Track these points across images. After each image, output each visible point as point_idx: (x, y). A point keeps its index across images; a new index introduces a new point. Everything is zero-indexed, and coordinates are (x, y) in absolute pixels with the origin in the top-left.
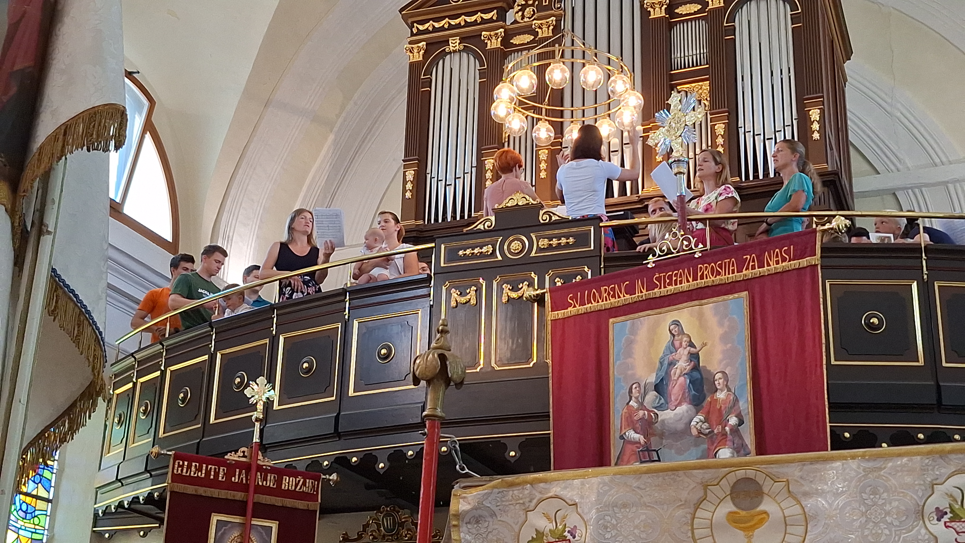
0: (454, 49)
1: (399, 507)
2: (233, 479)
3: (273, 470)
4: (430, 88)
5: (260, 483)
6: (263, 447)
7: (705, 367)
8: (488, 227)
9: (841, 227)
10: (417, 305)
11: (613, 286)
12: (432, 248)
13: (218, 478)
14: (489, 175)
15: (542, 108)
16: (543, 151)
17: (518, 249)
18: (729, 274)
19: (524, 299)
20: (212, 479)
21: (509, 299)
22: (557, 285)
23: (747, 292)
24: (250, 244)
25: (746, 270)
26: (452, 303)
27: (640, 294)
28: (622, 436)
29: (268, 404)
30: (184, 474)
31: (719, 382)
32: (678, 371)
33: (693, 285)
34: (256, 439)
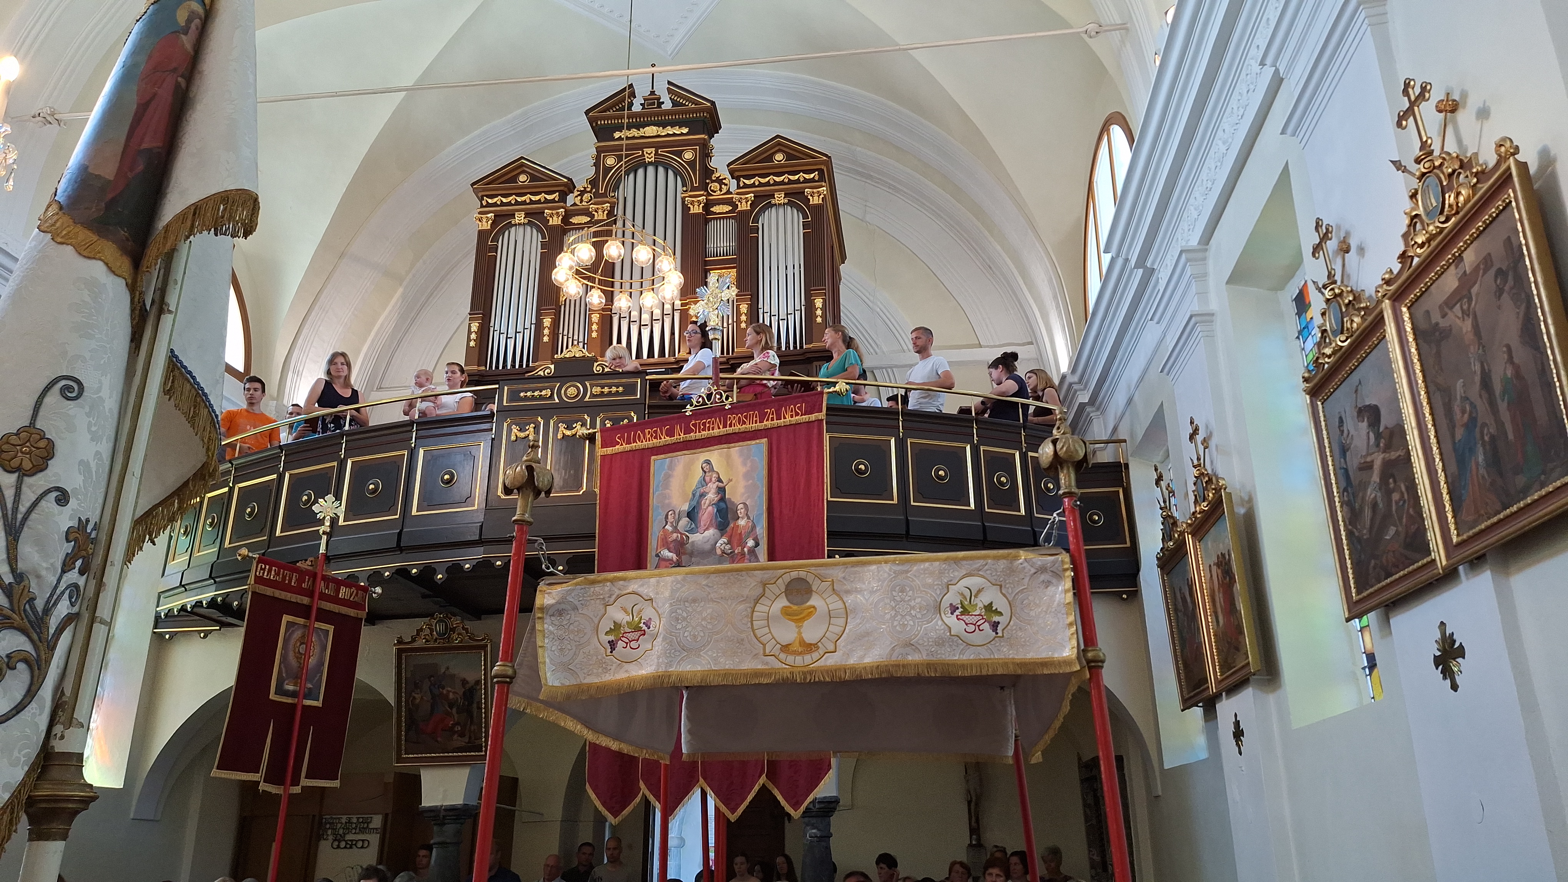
0: (519, 223)
2: (303, 584)
4: (497, 253)
5: (323, 591)
8: (546, 374)
10: (479, 437)
11: (656, 428)
12: (495, 389)
13: (291, 583)
14: (546, 332)
16: (595, 314)
17: (574, 394)
18: (752, 424)
19: (577, 437)
20: (286, 584)
21: (564, 436)
22: (607, 426)
23: (767, 439)
25: (767, 420)
26: (512, 437)
27: (678, 437)
28: (658, 553)
29: (335, 519)
31: (741, 511)
32: (707, 502)
33: (722, 431)
34: (322, 550)
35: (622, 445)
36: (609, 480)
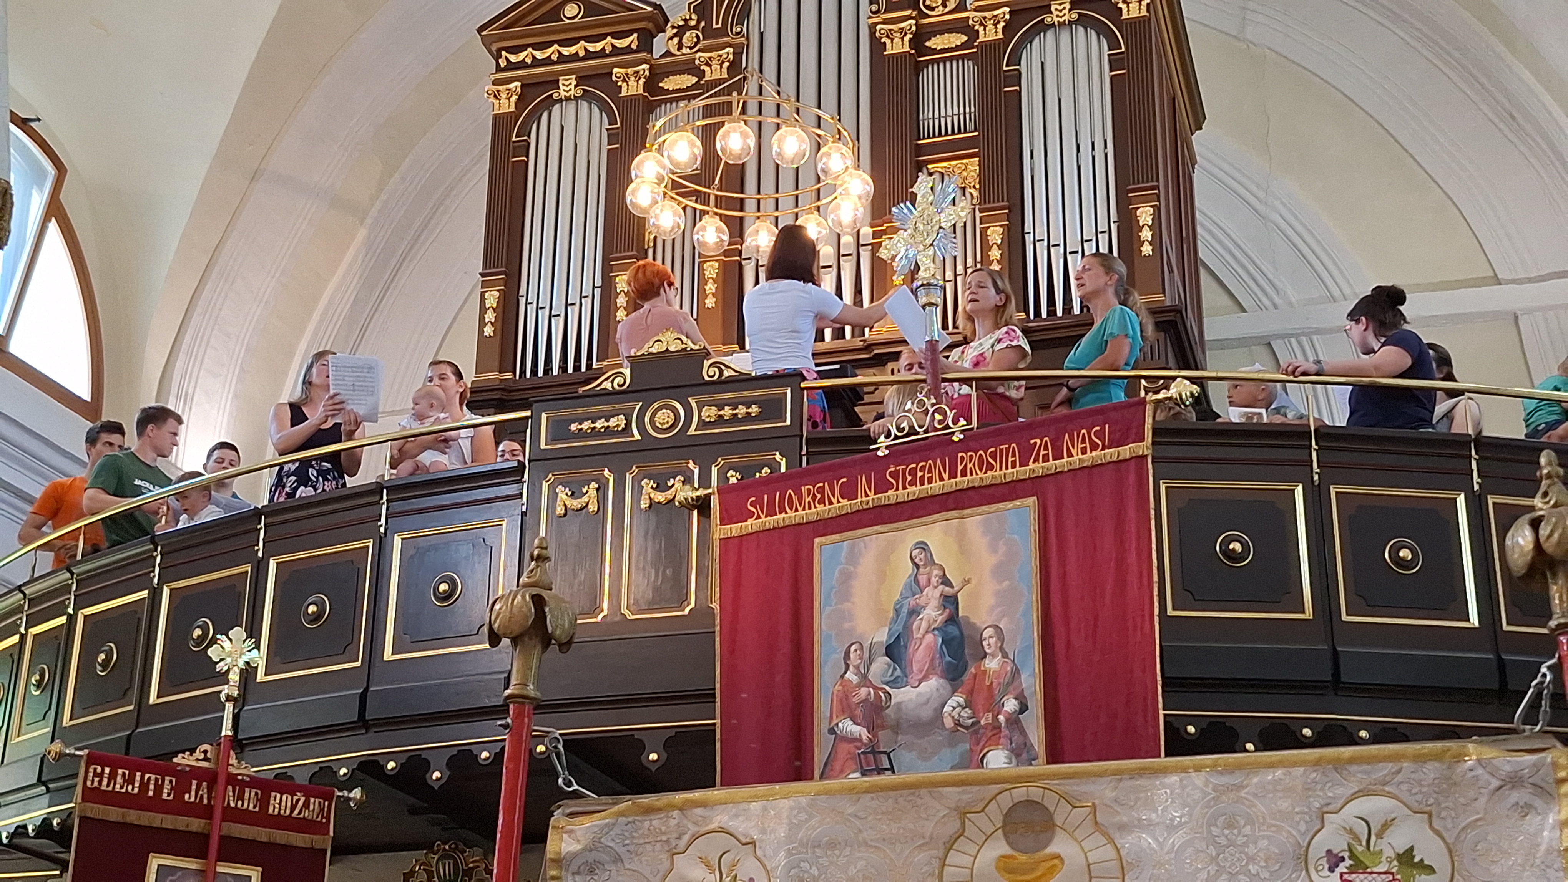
0: (568, 95)
1: (465, 844)
2: (187, 796)
3: (255, 782)
4: (527, 157)
5: (232, 804)
6: (238, 744)
7: (967, 617)
8: (619, 385)
9: (1184, 396)
10: (499, 511)
11: (821, 485)
12: (526, 418)
13: (162, 795)
14: (621, 301)
15: (709, 194)
16: (711, 263)
17: (668, 422)
18: (1007, 468)
19: (677, 504)
20: (150, 797)
21: (652, 504)
22: (730, 482)
23: (1035, 498)
24: (222, 406)
25: (1034, 462)
26: (559, 509)
27: (864, 499)
28: (833, 728)
29: (248, 672)
30: (104, 788)
31: (990, 643)
32: (924, 625)
33: (950, 484)
34: (226, 730)
35: (759, 517)
36: (737, 585)
